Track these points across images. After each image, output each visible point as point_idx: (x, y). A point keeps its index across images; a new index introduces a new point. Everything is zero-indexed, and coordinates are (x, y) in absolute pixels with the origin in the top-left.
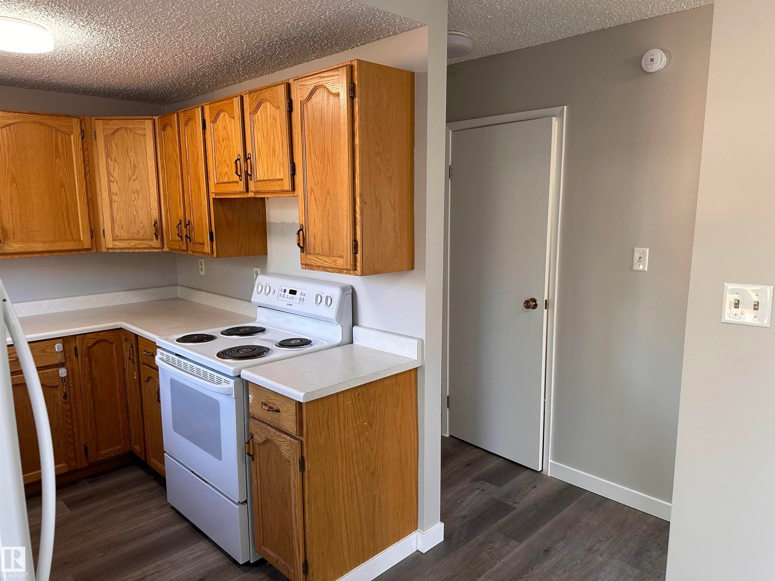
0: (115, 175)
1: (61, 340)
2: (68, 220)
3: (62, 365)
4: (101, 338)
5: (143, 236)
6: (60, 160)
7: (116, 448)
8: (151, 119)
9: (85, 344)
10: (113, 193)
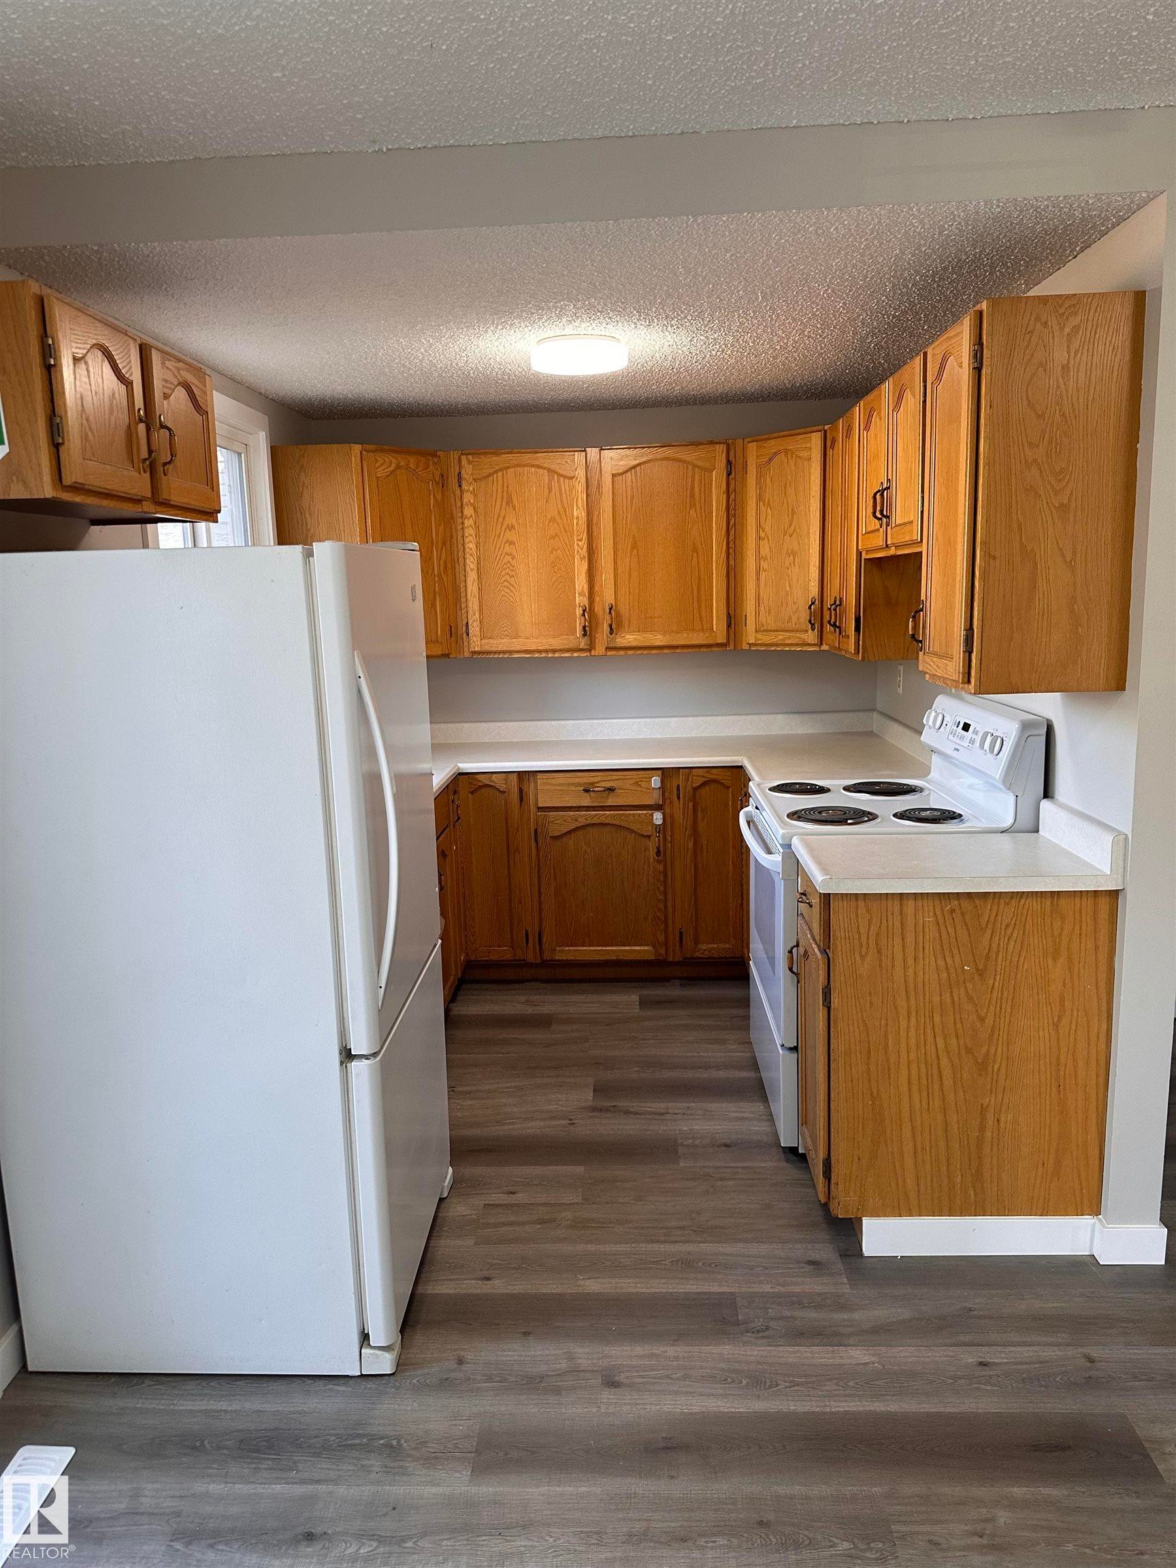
0: (767, 529)
1: (660, 772)
2: (699, 600)
3: (658, 807)
4: (713, 777)
5: (796, 624)
6: (696, 511)
7: (721, 946)
8: (821, 431)
9: (689, 782)
10: (762, 557)
